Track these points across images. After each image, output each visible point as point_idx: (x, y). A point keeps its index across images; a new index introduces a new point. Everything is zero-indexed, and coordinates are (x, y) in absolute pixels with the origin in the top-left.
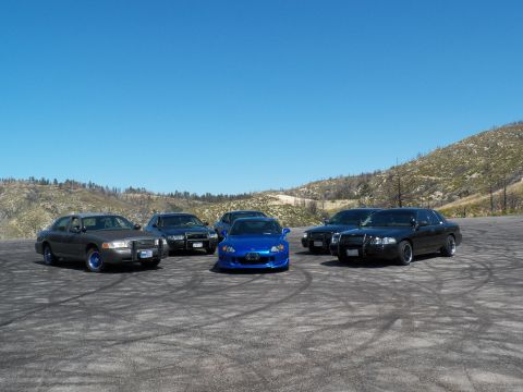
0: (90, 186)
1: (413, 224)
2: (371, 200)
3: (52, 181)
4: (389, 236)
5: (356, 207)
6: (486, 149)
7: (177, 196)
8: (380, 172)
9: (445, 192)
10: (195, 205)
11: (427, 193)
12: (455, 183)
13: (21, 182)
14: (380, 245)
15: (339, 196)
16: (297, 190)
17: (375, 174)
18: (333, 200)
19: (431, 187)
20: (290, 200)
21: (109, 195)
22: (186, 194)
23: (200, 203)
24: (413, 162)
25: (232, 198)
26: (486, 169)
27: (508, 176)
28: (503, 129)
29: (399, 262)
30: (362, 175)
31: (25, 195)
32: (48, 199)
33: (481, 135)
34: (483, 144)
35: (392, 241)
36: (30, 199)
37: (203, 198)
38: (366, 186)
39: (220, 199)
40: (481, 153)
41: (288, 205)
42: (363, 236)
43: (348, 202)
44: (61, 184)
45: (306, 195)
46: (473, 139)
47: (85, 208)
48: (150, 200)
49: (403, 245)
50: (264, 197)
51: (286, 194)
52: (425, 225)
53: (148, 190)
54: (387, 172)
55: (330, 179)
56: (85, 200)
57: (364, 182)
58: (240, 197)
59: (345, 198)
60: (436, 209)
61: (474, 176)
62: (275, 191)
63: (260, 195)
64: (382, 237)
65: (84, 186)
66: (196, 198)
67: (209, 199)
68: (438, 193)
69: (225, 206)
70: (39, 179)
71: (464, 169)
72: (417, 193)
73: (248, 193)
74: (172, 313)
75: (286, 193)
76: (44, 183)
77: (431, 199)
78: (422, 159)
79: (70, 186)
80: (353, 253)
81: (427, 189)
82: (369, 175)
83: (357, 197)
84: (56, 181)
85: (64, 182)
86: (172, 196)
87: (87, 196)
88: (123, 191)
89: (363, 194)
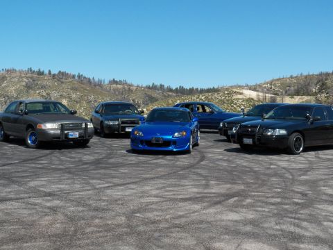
0: (79, 77)
1: (308, 118)
2: (327, 97)
3: (46, 72)
4: (281, 128)
5: (313, 103)
7: (154, 88)
10: (169, 96)
13: (21, 72)
14: (272, 136)
15: (297, 93)
16: (260, 86)
18: (292, 96)
20: (253, 94)
21: (95, 85)
22: (162, 86)
23: (174, 94)
25: (202, 91)
29: (288, 151)
30: (321, 74)
31: (24, 84)
32: (43, 87)
35: (283, 132)
36: (28, 87)
37: (177, 91)
38: (324, 84)
39: (191, 92)
41: (250, 99)
42: (257, 127)
43: (308, 98)
44: (54, 75)
45: (269, 90)
47: (74, 96)
48: (130, 91)
49: (294, 137)
50: (230, 92)
51: (250, 89)
52: (318, 119)
53: (129, 82)
55: (291, 77)
56: (75, 89)
58: (209, 91)
59: (303, 95)
62: (241, 87)
63: (227, 89)
64: (274, 129)
65: (74, 76)
66: (170, 90)
67: (181, 91)
70: (36, 70)
73: (216, 87)
74: (59, 182)
76: (40, 73)
79: (61, 77)
80: (248, 141)
82: (327, 74)
83: (315, 94)
84: (50, 72)
85: (57, 73)
86: (149, 88)
87: (76, 86)
88: (107, 82)
89: (320, 91)
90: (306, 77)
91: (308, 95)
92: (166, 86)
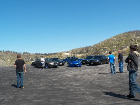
0: (13, 52)
2: (89, 54)
3: (2, 51)
5: (85, 55)
6: (118, 39)
7: (37, 54)
8: (91, 46)
9: (108, 51)
11: (103, 51)
12: (111, 49)
15: (80, 53)
16: (69, 51)
17: (90, 47)
19: (104, 50)
20: (68, 54)
22: (39, 53)
24: (100, 43)
25: (52, 54)
26: (118, 45)
27: (124, 46)
28: (123, 34)
30: (86, 47)
32: (2, 56)
33: (117, 36)
34: (117, 38)
37: (44, 54)
38: (88, 50)
39: (49, 54)
40: (117, 40)
43: (83, 54)
44: (5, 52)
45: (71, 53)
46: (115, 37)
47: (12, 58)
48: (30, 55)
50: (61, 54)
53: (29, 53)
54: (93, 46)
55: (78, 48)
56: (12, 56)
57: (87, 49)
58: (54, 54)
60: (106, 55)
61: (115, 47)
62: (64, 52)
65: (11, 52)
66: (42, 54)
67: (46, 55)
68: (106, 51)
69: (51, 56)
71: (113, 45)
72: (101, 51)
73: (56, 53)
75: (66, 52)
77: (104, 53)
78: (102, 42)
79: (7, 52)
81: (103, 50)
82: (88, 47)
84: (4, 51)
85: (6, 51)
86: (36, 54)
87: (12, 55)
88: (22, 53)
89: (87, 52)
90: (82, 48)
91: (84, 53)
92: (41, 53)
